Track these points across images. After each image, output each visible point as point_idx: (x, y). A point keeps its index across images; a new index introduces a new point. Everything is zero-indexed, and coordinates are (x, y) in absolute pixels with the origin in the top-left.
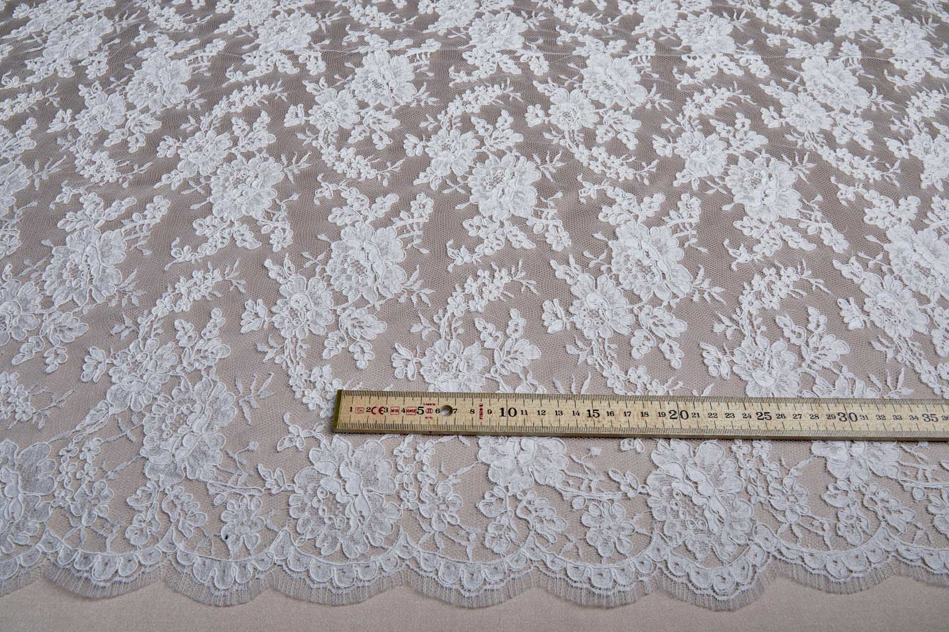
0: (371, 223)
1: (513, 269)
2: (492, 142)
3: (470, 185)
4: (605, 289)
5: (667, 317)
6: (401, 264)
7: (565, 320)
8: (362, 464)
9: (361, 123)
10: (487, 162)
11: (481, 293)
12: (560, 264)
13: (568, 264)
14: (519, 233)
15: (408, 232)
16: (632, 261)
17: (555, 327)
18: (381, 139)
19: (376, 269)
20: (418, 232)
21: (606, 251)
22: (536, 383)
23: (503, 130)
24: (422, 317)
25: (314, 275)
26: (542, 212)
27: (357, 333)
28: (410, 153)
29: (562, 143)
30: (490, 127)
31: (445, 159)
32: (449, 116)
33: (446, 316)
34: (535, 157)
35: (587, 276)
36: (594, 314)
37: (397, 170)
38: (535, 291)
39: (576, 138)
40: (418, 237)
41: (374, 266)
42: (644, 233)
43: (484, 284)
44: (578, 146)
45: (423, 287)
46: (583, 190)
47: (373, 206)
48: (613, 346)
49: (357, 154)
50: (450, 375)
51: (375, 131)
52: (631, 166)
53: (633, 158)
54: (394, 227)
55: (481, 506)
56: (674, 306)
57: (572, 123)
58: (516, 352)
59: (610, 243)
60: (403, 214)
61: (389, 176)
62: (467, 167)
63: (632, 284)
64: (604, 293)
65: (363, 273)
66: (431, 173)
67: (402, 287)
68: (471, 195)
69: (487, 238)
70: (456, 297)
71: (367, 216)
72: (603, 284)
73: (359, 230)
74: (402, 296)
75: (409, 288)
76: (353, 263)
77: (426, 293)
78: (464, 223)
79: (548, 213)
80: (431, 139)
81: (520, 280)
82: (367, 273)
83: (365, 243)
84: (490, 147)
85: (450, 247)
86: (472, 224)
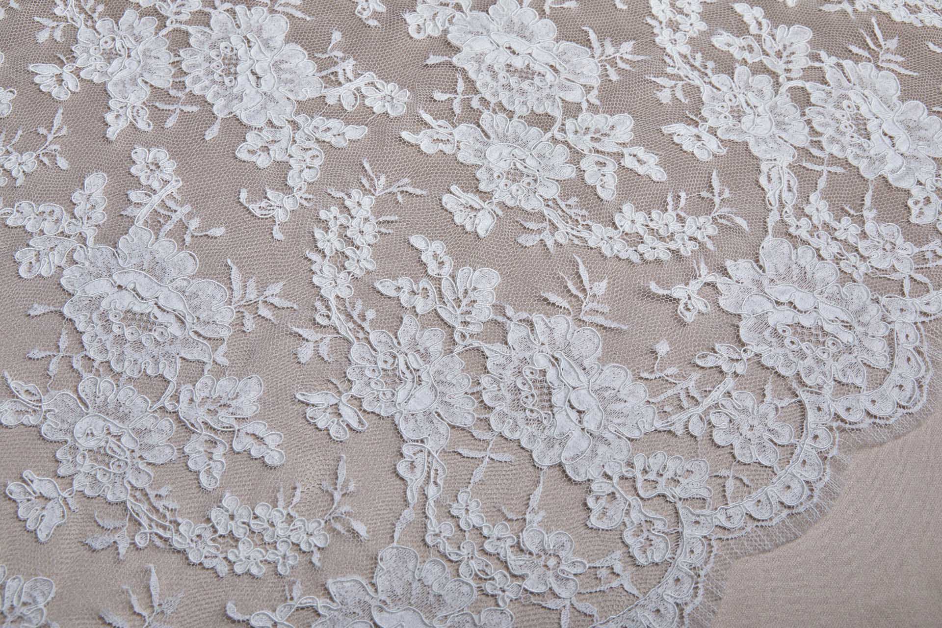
0: (97, 240)
1: (364, 181)
2: (173, 7)
3: (197, 92)
4: (500, 132)
5: (600, 121)
7: (485, 205)
8: (399, 592)
10: (192, 41)
11: (350, 242)
12: (416, 132)
13: (426, 125)
14: (329, 123)
15: (167, 217)
16: (501, 72)
17: (484, 224)
19: (168, 306)
20: (183, 210)
21: (458, 76)
22: (524, 315)
24: (301, 332)
25: (80, 377)
26: (335, 74)
27: (225, 418)
28: (60, 94)
31: (125, 74)
33: (334, 309)
35: (463, 127)
36: (515, 175)
37: (64, 132)
38: (418, 192)
40: (190, 215)
41: (161, 302)
42: (486, 23)
43: (344, 227)
45: (262, 286)
46: (359, 7)
47: (77, 211)
48: (573, 201)
50: (409, 385)
54: (139, 224)
55: (594, 521)
56: (597, 102)
58: (466, 292)
59: (454, 61)
60: (134, 196)
61: (60, 149)
62: (170, 66)
63: (526, 104)
64: (504, 138)
65: (154, 323)
66: (121, 108)
67: (232, 307)
68: (212, 107)
69: (290, 156)
70: (321, 270)
71: (80, 234)
72: (493, 126)
73: (87, 264)
74: (244, 321)
75: (243, 303)
76: (124, 318)
77: (275, 293)
78: (238, 155)
79: (344, 70)
80: (75, 55)
81: (386, 191)
82: (159, 320)
83: (115, 277)
84: (177, 17)
85: (249, 201)
86: (251, 148)
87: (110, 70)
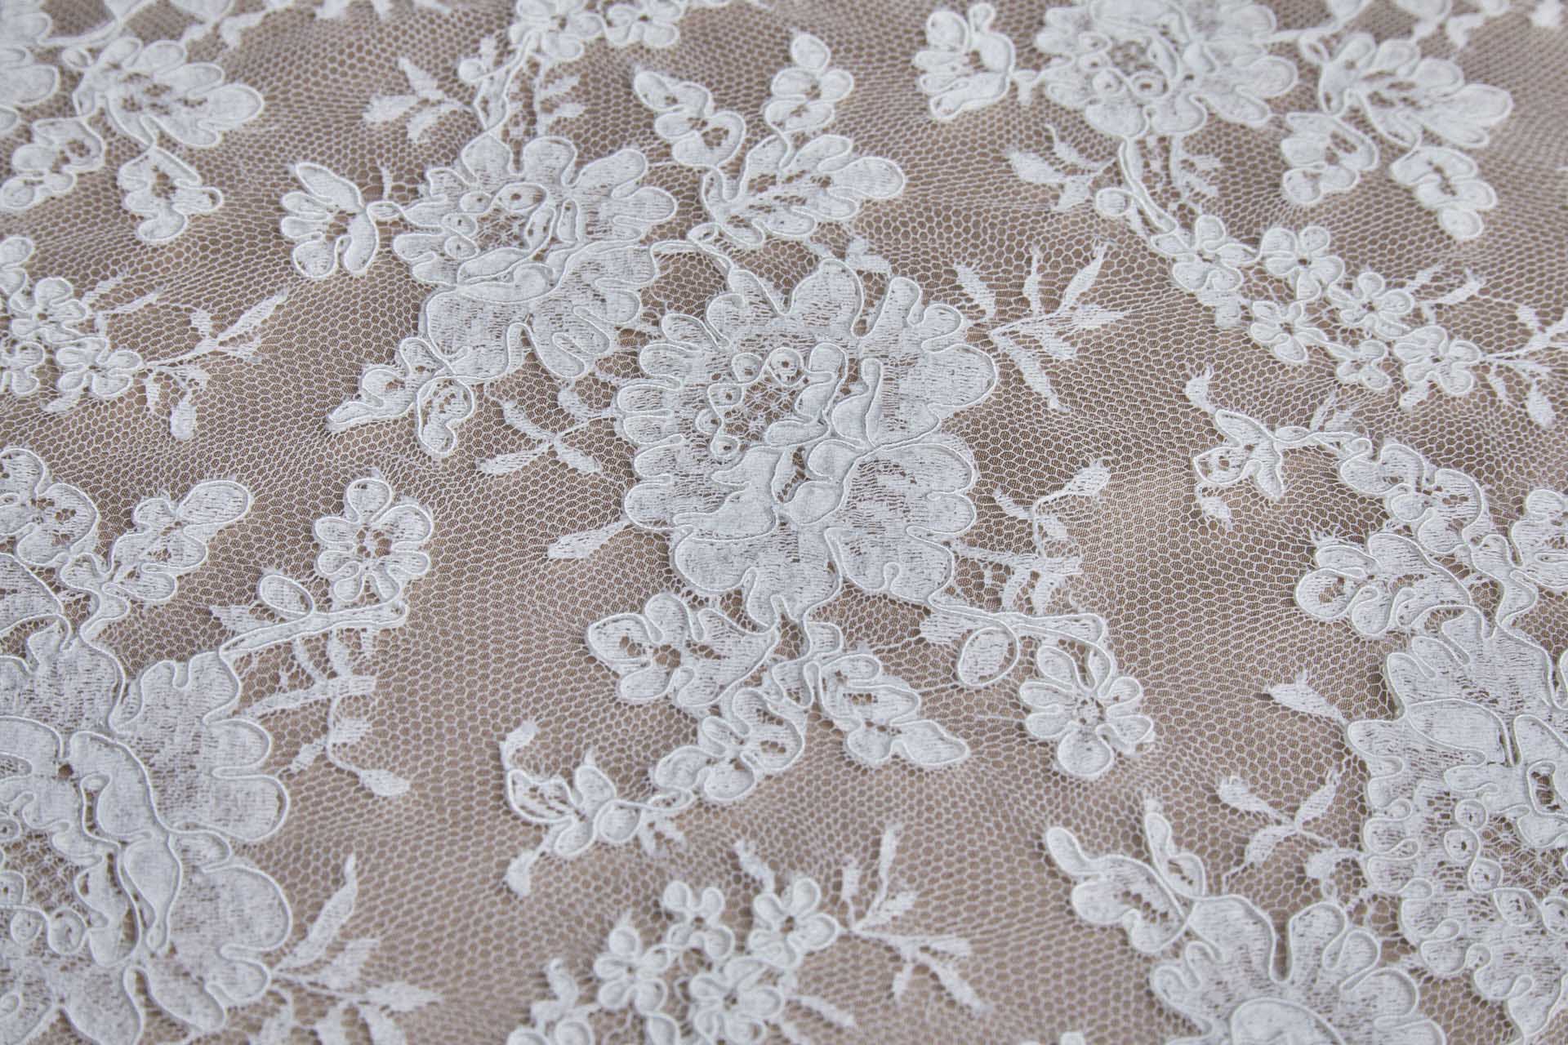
0: (108, 634)
1: (851, 876)
2: (742, 201)
3: (627, 430)
4: (1329, 976)
6: (261, 854)
9: (62, 107)
10: (716, 306)
12: (1095, 847)
13: (1137, 844)
14: (883, 684)
15: (302, 680)
16: (1466, 830)
18: (165, 187)
19: (132, 880)
20: (352, 683)
21: (1333, 775)
23: (801, 140)
26: (1003, 572)
28: (313, 260)
29: (1107, 202)
30: (733, 122)
31: (491, 294)
32: (517, 64)
34: (969, 280)
35: (1234, 907)
37: (245, 351)
38: (964, 993)
39: (1180, 178)
40: (355, 705)
41: (126, 861)
42: (1530, 680)
43: (698, 959)
44: (1187, 220)
45: (380, 970)
46: (1215, 453)
47: (121, 545)
49: (38, 269)
51: (133, 150)
52: (1455, 323)
53: (1473, 286)
54: (229, 656)
57: (1156, 102)
59: (1354, 733)
60: (274, 586)
61: (204, 385)
62: (613, 336)
63: (1463, 949)
64: (1321, 999)
65: (69, 898)
66: (421, 369)
67: (271, 974)
68: (630, 484)
69: (716, 710)
70: (550, 1026)
71: (87, 598)
72: (1319, 950)
73: (43, 670)
74: (267, 1022)
75: (303, 980)
76: (16, 845)
77: (394, 1007)
78: (592, 635)
79: (1035, 575)
80: (421, 188)
81: (885, 936)
82: (87, 900)
83: (75, 742)
84: (730, 230)
85: (520, 760)
86: (636, 636)
87: (471, 265)
